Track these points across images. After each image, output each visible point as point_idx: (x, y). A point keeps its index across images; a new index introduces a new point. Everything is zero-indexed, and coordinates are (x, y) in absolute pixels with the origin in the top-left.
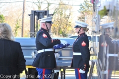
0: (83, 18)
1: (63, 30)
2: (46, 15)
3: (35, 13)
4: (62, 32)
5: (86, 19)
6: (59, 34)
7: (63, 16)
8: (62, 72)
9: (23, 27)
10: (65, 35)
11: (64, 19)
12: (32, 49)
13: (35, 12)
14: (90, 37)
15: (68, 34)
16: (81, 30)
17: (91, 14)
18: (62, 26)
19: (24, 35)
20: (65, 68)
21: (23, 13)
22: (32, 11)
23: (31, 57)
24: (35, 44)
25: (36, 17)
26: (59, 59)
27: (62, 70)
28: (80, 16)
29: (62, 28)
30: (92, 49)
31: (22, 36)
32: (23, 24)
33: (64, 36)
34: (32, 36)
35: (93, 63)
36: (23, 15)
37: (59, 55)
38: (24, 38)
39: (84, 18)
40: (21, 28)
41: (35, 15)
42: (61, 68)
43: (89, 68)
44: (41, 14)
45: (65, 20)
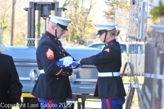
0: (111, 14)
1: (78, 33)
2: (53, 9)
3: (35, 6)
4: (78, 37)
5: (117, 16)
6: (72, 39)
7: (79, 10)
8: (79, 104)
9: (13, 28)
10: (82, 42)
11: (80, 15)
12: (31, 66)
13: (35, 4)
14: (125, 46)
15: (87, 41)
16: (108, 36)
17: (127, 8)
18: (78, 26)
19: (14, 42)
20: (85, 97)
21: (14, 4)
22: (31, 3)
23: (29, 79)
24: (35, 58)
25: (37, 12)
26: (76, 83)
27: (80, 100)
28: (107, 11)
29: (77, 29)
30: (128, 66)
31: (12, 45)
32: (13, 23)
33: (80, 43)
34: (31, 44)
35: (132, 90)
36: (13, 8)
37: (75, 76)
38: (14, 47)
39: (114, 14)
40: (10, 29)
41: (35, 9)
42: (78, 97)
43: (126, 97)
44: (46, 8)
45: (83, 17)
